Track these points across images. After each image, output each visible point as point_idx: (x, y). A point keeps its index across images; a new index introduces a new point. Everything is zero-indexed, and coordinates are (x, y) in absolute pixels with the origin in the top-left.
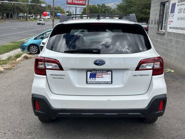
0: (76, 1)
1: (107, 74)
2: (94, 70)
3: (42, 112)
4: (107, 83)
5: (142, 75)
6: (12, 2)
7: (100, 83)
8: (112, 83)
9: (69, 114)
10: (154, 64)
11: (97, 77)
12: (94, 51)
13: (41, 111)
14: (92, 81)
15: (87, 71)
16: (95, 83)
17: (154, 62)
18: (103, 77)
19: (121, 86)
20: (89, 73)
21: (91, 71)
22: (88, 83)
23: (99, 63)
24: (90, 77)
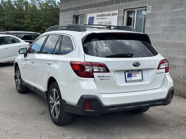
1: (139, 73)
2: (132, 70)
3: (94, 110)
4: (140, 81)
7: (135, 81)
8: (143, 80)
9: (117, 109)
10: (166, 64)
11: (132, 77)
12: (128, 55)
13: (92, 110)
14: (130, 79)
15: (125, 72)
16: (132, 81)
18: (136, 76)
20: (127, 73)
21: (128, 72)
22: (127, 81)
23: (136, 65)
24: (128, 77)
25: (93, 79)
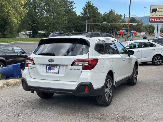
0: (158, 19)
1: (56, 68)
4: (56, 73)
5: (75, 69)
6: (109, 23)
7: (52, 73)
8: (59, 73)
10: (83, 63)
11: (51, 69)
14: (49, 71)
15: (47, 66)
16: (50, 72)
17: (83, 62)
18: (54, 69)
19: (63, 75)
20: (48, 67)
21: (48, 66)
22: (47, 72)
23: (51, 61)
24: (48, 69)
25: (28, 68)
